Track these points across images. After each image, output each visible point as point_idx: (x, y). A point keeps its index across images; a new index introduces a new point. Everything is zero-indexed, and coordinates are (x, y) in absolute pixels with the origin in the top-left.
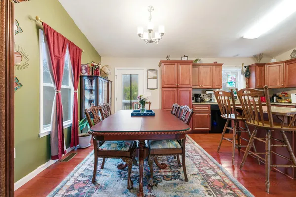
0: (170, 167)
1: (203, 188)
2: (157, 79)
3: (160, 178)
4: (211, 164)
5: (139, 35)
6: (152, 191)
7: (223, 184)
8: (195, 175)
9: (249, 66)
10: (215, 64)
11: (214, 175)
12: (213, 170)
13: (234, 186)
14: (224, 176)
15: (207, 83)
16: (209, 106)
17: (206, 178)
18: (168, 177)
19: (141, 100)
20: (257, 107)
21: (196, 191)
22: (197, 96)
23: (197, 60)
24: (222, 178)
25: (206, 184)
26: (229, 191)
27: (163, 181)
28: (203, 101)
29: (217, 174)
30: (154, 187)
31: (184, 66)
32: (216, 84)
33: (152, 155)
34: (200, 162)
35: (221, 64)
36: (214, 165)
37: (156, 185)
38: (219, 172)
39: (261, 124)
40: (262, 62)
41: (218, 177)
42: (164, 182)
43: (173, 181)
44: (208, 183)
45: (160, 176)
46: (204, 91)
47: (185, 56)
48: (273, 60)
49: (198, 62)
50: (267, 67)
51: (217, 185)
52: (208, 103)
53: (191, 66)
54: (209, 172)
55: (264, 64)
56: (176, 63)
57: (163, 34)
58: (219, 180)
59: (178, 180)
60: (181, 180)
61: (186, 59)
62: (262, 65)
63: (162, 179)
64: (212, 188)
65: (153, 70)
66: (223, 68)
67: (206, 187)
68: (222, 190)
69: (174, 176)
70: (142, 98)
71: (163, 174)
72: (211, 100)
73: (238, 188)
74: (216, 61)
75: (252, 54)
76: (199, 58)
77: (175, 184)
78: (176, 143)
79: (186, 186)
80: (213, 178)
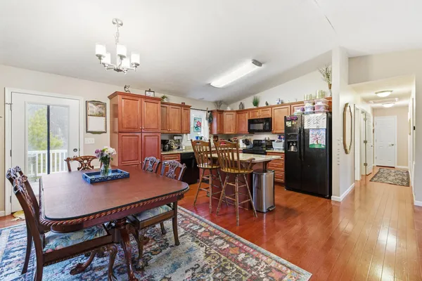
0: (153, 239)
1: (195, 244)
2: (106, 116)
3: (148, 256)
4: (193, 219)
5: (100, 57)
6: (145, 273)
7: (209, 233)
8: (183, 235)
9: (211, 111)
10: (183, 105)
11: (199, 229)
12: (197, 224)
13: (217, 231)
14: (207, 226)
15: (175, 128)
16: (179, 155)
17: (194, 234)
18: (155, 250)
19: (105, 156)
20: (215, 149)
21: (191, 249)
22: (164, 142)
23: (163, 97)
24: (207, 228)
25: (196, 239)
26: (215, 236)
27: (152, 257)
28: (170, 148)
29: (201, 227)
30: (145, 268)
31: (151, 105)
32: (184, 129)
33: (142, 229)
34: (182, 221)
35: (189, 107)
36: (196, 219)
37: (147, 265)
38: (203, 224)
39: (232, 171)
40: (221, 109)
41: (203, 229)
42: (154, 257)
43: (164, 251)
44: (197, 237)
45: (145, 253)
46: (172, 136)
47: (150, 91)
48: (229, 109)
49: (165, 101)
50: (225, 114)
51: (204, 235)
52: (176, 152)
53: (159, 105)
54: (195, 228)
55: (223, 111)
56: (140, 99)
57: (137, 65)
58: (205, 231)
59: (168, 249)
60: (172, 246)
61: (151, 95)
62: (221, 112)
63: (150, 254)
64: (202, 241)
65: (97, 103)
66: (191, 111)
67: (197, 242)
68: (210, 238)
69: (162, 246)
70: (106, 153)
71: (148, 249)
72: (179, 148)
73: (220, 231)
74: (184, 102)
75: (214, 100)
76: (167, 95)
77: (168, 254)
78: (166, 206)
79: (180, 249)
80: (199, 231)
